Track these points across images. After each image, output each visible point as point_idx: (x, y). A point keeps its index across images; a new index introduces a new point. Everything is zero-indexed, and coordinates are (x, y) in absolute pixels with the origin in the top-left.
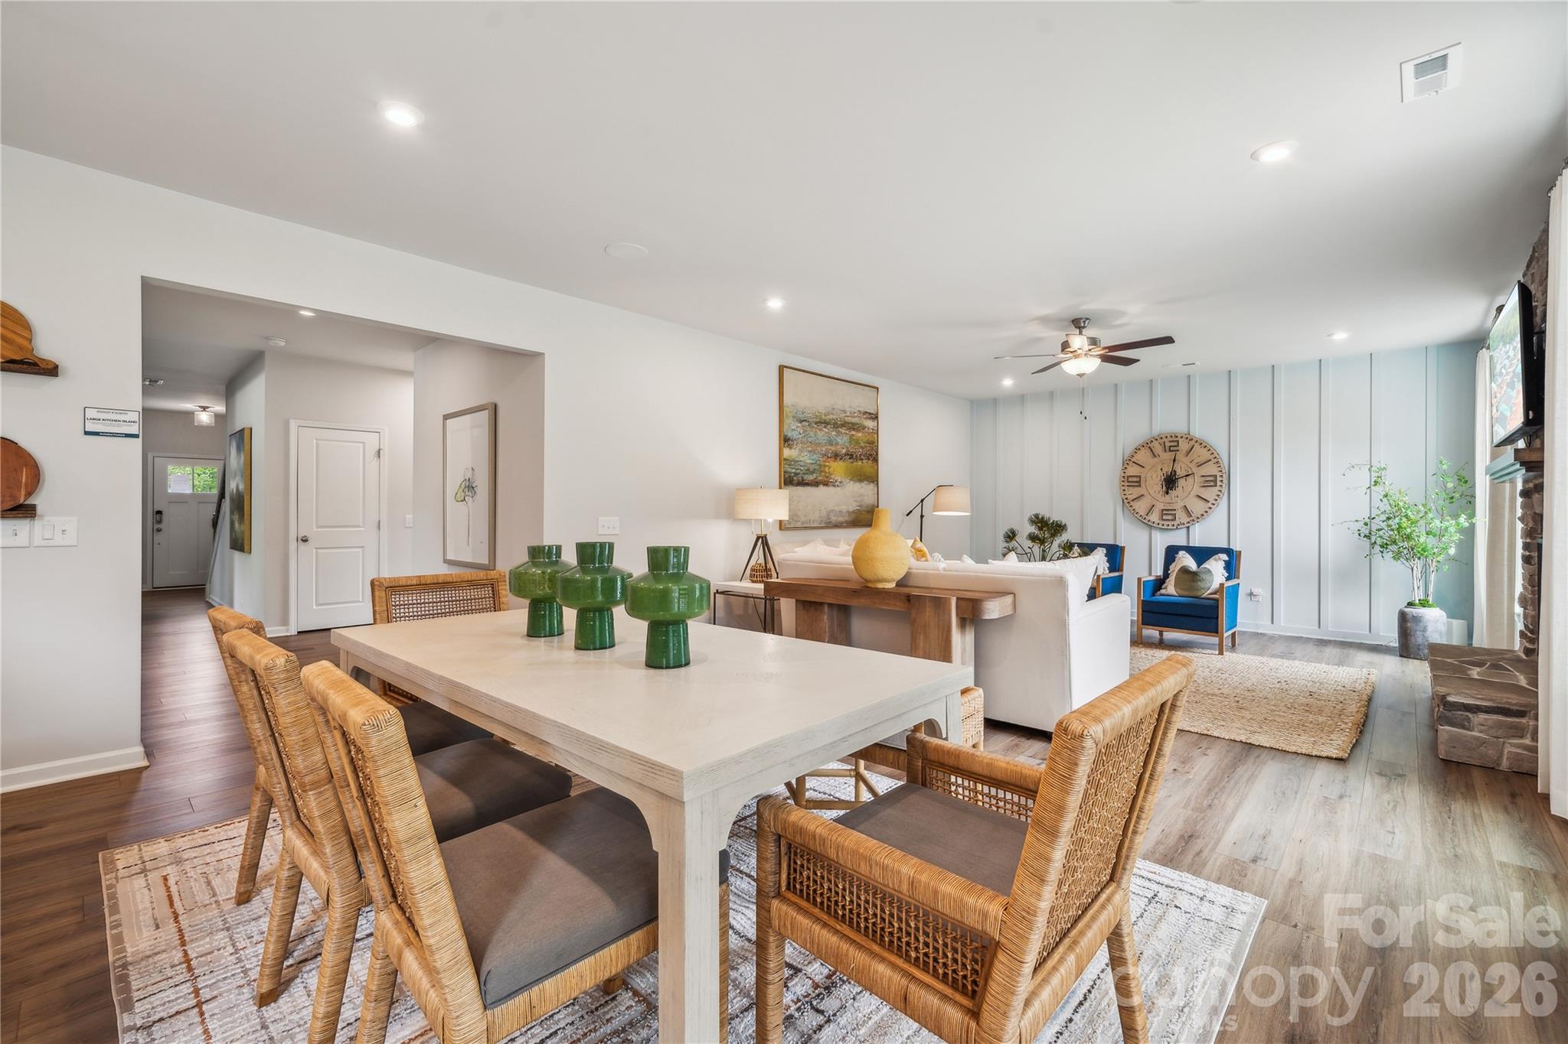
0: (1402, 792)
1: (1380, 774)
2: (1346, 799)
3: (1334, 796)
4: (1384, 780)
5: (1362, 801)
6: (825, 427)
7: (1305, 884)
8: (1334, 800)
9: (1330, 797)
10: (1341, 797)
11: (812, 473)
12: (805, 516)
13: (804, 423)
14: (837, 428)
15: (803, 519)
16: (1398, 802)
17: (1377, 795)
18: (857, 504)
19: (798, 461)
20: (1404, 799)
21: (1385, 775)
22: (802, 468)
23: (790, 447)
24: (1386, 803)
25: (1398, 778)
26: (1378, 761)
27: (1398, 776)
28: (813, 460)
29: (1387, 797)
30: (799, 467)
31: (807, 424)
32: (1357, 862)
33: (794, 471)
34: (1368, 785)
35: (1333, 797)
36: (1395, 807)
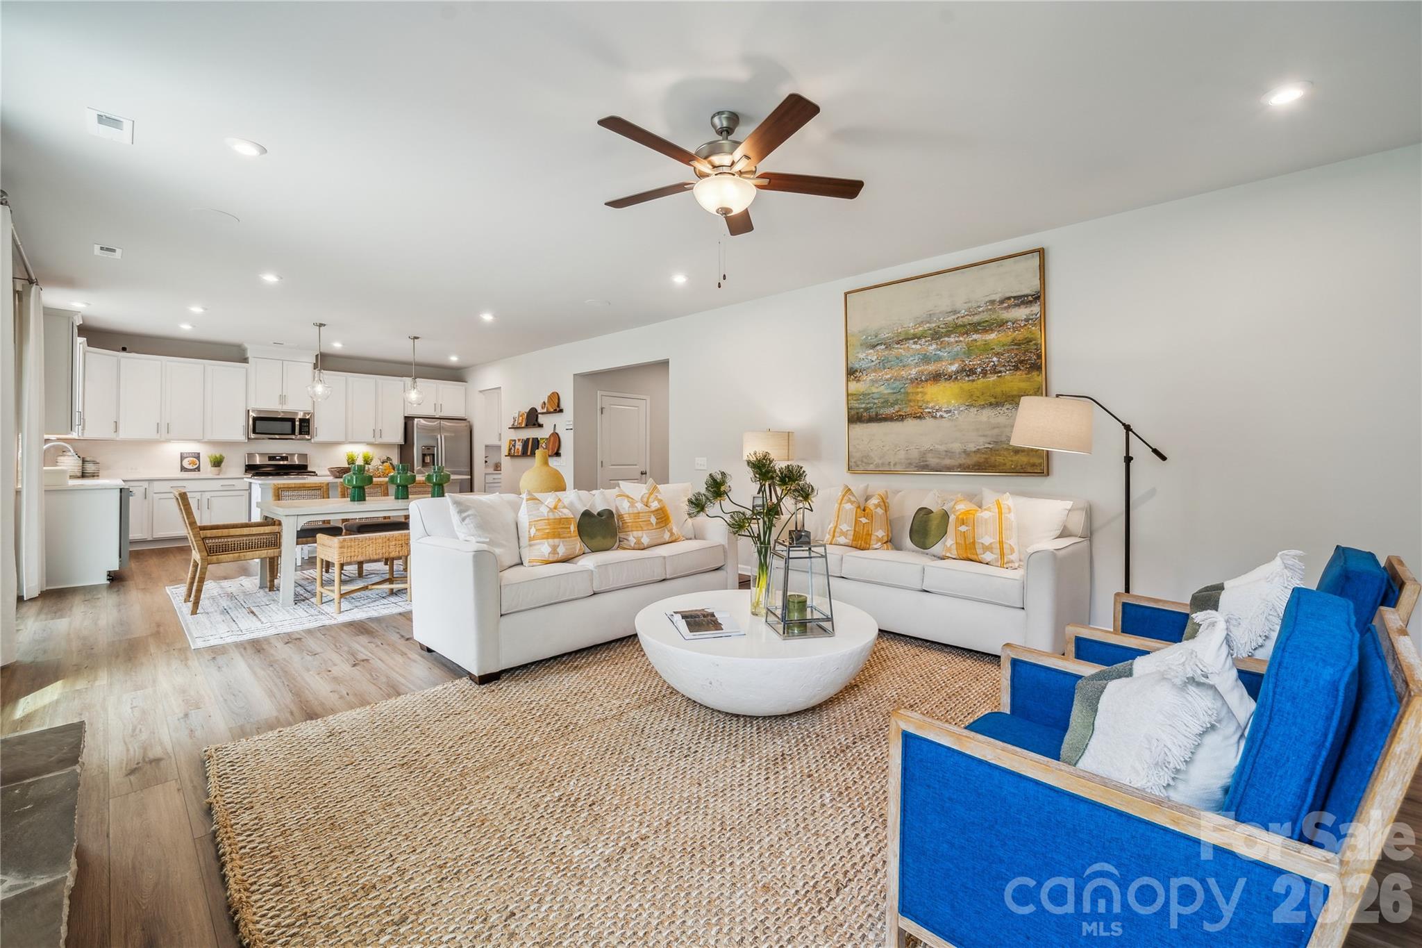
0: (128, 750)
1: (158, 761)
2: (181, 715)
3: (193, 713)
4: (151, 755)
5: (166, 721)
6: (915, 343)
7: (180, 662)
8: (191, 710)
9: (196, 711)
10: (186, 715)
11: (893, 405)
12: (880, 459)
13: (878, 347)
14: (939, 338)
15: (877, 461)
16: (132, 736)
17: (154, 733)
18: (988, 440)
19: (869, 394)
20: (125, 743)
21: (151, 762)
22: (876, 401)
23: (858, 380)
24: (143, 730)
25: (135, 766)
26: (166, 781)
27: (136, 769)
28: (894, 389)
29: (144, 736)
30: (871, 400)
31: (883, 347)
32: (154, 681)
33: (863, 406)
34: (166, 739)
35: (193, 711)
36: (134, 730)
